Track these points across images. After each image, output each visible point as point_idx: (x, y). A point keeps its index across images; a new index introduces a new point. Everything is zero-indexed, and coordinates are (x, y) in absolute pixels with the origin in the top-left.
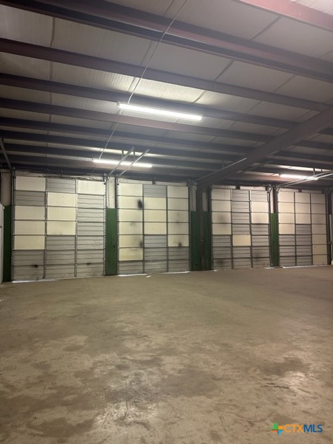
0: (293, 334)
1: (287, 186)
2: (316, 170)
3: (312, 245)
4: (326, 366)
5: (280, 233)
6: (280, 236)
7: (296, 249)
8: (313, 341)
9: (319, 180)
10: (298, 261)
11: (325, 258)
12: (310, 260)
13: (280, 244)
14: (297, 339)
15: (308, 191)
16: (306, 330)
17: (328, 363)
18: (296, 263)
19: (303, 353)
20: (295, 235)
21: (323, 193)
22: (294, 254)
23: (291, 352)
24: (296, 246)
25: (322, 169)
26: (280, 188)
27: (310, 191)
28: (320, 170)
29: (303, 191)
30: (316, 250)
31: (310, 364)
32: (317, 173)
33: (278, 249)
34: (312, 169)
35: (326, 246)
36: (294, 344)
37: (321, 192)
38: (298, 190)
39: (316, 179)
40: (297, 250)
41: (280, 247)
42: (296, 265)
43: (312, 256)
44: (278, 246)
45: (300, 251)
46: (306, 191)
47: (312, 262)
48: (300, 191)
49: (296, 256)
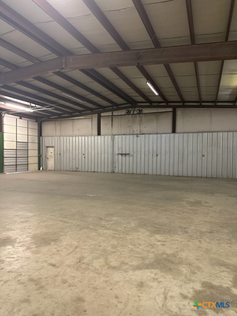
0: (7, 220)
1: (11, 113)
2: (32, 105)
3: (28, 157)
4: (28, 236)
5: (5, 148)
6: (5, 150)
7: (16, 160)
8: (21, 222)
9: (34, 112)
10: (18, 168)
11: (36, 166)
12: (26, 167)
13: (5, 156)
14: (10, 223)
15: (26, 119)
16: (17, 216)
17: (29, 235)
18: (16, 169)
19: (13, 232)
20: (16, 150)
21: (36, 121)
22: (15, 164)
23: (4, 233)
24: (16, 157)
25: (36, 104)
26: (5, 113)
27: (28, 119)
28: (34, 105)
29: (23, 118)
30: (30, 161)
31: (16, 239)
32: (32, 107)
33: (3, 160)
34: (29, 104)
35: (37, 158)
36: (8, 227)
37: (35, 120)
38: (19, 117)
39: (32, 111)
40: (18, 161)
41: (5, 159)
42: (16, 171)
43: (28, 164)
44: (3, 157)
45: (20, 161)
46: (25, 118)
47: (28, 168)
48: (21, 118)
49: (16, 165)
